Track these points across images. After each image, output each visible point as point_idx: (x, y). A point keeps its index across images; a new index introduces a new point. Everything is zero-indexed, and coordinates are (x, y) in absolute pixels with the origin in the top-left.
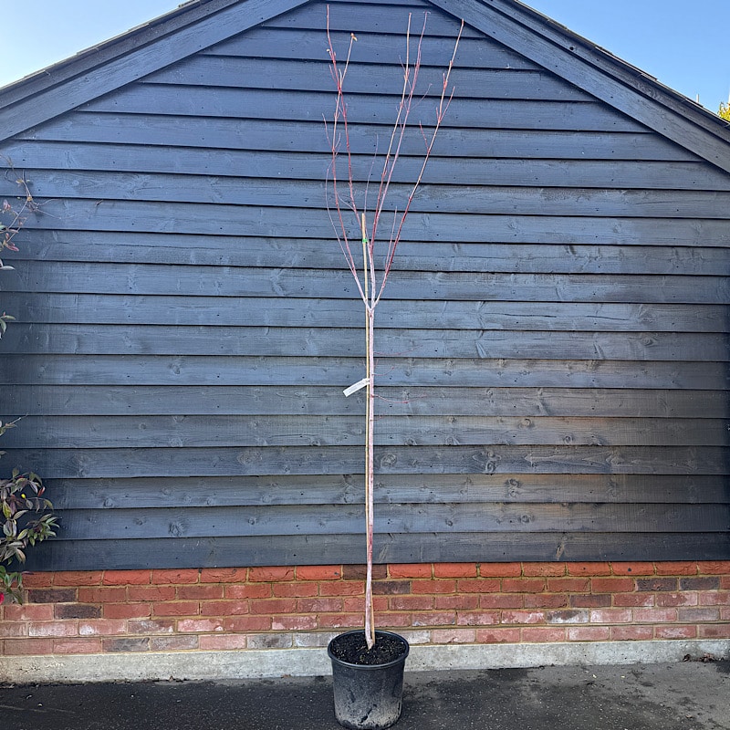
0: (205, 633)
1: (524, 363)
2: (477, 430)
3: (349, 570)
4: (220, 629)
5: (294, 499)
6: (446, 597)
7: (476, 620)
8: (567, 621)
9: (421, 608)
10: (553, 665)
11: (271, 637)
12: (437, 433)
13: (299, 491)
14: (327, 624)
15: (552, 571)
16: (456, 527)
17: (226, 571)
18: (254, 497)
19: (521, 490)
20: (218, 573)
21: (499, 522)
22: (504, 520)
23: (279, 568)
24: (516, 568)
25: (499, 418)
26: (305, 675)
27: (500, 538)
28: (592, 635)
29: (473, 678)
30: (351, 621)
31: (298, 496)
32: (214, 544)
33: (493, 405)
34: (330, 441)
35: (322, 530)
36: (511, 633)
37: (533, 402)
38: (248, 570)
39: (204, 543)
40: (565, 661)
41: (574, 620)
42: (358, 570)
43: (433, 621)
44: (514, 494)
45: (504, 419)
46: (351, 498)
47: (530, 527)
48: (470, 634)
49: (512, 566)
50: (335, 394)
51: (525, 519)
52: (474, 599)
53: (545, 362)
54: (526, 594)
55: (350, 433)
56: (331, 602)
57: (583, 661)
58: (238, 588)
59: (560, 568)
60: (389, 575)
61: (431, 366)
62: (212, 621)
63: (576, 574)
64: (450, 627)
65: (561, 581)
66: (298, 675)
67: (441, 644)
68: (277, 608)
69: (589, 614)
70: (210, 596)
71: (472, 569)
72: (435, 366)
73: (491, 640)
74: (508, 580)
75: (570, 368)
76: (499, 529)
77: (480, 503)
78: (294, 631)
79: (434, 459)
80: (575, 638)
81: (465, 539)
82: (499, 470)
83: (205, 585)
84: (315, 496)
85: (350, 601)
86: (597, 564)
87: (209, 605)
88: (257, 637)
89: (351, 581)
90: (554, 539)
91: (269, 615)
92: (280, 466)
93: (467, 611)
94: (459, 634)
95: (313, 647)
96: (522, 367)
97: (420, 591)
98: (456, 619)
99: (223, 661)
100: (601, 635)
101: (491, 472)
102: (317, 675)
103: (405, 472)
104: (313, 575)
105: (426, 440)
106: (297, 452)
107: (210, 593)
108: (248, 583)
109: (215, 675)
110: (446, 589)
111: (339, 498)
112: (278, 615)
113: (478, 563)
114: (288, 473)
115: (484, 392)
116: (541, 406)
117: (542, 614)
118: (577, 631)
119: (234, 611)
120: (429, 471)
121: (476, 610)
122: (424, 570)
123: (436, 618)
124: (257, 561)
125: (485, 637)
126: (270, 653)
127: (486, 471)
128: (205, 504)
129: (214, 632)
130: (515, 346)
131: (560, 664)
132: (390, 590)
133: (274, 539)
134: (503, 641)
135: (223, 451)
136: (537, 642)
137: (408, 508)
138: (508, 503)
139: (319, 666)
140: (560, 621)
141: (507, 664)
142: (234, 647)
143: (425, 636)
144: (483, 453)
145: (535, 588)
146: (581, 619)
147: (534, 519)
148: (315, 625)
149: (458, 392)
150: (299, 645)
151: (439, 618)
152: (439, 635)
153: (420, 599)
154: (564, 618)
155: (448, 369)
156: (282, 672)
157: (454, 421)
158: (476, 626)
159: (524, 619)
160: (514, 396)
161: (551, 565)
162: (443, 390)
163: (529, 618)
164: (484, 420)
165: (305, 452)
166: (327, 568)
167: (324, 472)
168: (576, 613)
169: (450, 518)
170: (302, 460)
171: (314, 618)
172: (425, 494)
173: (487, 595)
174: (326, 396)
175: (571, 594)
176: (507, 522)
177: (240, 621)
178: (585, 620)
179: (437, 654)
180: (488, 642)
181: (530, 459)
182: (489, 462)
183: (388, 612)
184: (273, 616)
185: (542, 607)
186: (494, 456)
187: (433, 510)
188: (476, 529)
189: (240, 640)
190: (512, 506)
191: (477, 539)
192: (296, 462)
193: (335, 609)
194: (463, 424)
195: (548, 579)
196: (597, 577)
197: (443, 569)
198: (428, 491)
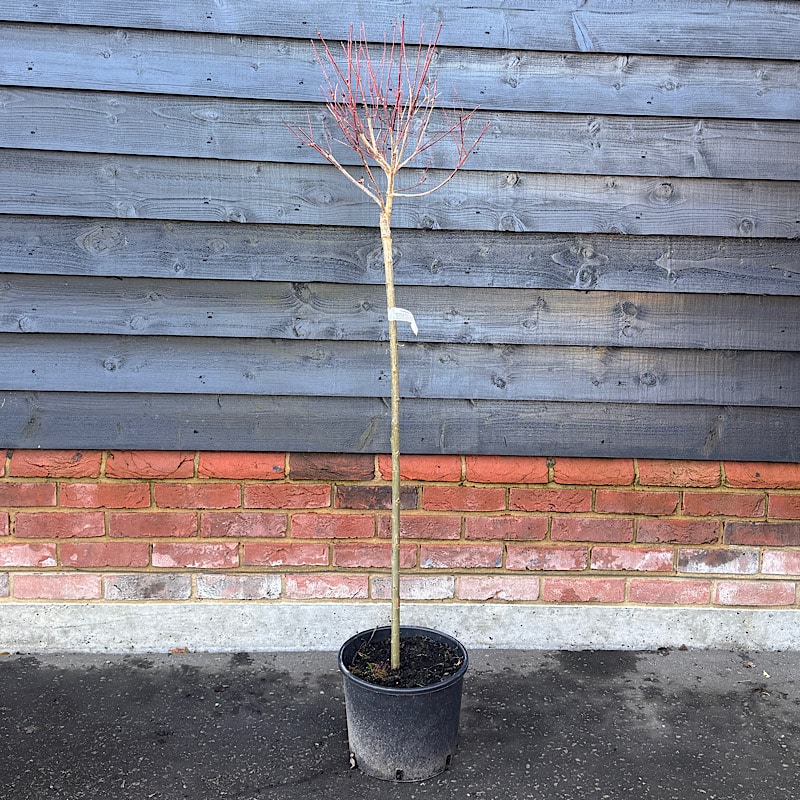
0: (21, 569)
1: (669, 65)
2: (564, 203)
3: (302, 464)
4: (50, 562)
5: (194, 325)
6: (487, 518)
7: (542, 560)
8: (716, 570)
9: (439, 536)
10: (683, 648)
11: (151, 579)
12: (481, 206)
13: (203, 310)
14: (258, 560)
15: (695, 477)
16: (511, 392)
17: (60, 457)
18: (113, 318)
19: (643, 324)
20: (44, 460)
21: (597, 383)
22: (606, 379)
23: (167, 455)
24: (624, 470)
25: (610, 180)
26: (215, 649)
27: (597, 413)
28: (762, 596)
29: (532, 667)
30: (304, 555)
31: (203, 320)
32: (35, 404)
33: (597, 153)
34: (265, 214)
35: (249, 387)
36: (608, 586)
37: (682, 148)
38: (105, 455)
39: (16, 402)
40: (709, 641)
41: (731, 568)
42: (320, 463)
43: (460, 560)
44: (629, 331)
45: (619, 181)
46: (306, 329)
47: (656, 394)
48: (529, 585)
49: (616, 465)
50: (275, 117)
51: (648, 380)
52: (539, 524)
53: (713, 64)
54: (641, 518)
55: (308, 200)
56: (266, 520)
57: (741, 642)
58: (84, 489)
59: (710, 473)
60: (378, 474)
61: (474, 66)
62: (35, 548)
63: (742, 485)
64: (493, 571)
65: (710, 497)
66: (202, 649)
67: (473, 601)
68: (161, 528)
69: (759, 558)
70: (29, 503)
71: (540, 469)
72: (483, 67)
73: (570, 598)
74: (608, 490)
75: (765, 78)
76: (596, 396)
77: (559, 346)
78: (195, 571)
79: (475, 259)
80: (729, 601)
81: (528, 414)
82: (603, 283)
83: (19, 481)
84: (234, 321)
85: (303, 519)
86: (782, 467)
87: (27, 519)
88: (122, 578)
89: (306, 484)
90: (702, 417)
91: (145, 541)
92: (164, 259)
93: (527, 544)
94: (509, 586)
95: (232, 600)
96: (664, 72)
97: (437, 505)
98: (503, 558)
99: (58, 622)
100: (779, 597)
101: (586, 286)
102: (238, 650)
103: (415, 281)
104: (231, 469)
105: (461, 219)
106: (197, 235)
107: (29, 496)
108: (104, 480)
109: (43, 645)
110: (488, 503)
111: (282, 327)
112: (163, 540)
113: (552, 458)
114: (180, 274)
115: (583, 125)
116: (698, 158)
117: (669, 555)
118: (735, 588)
119: (77, 530)
120: (464, 281)
121: (543, 544)
122: (447, 467)
123: (467, 555)
124: (120, 441)
125: (558, 592)
126: (150, 608)
127: (577, 284)
128: (14, 328)
129: (38, 568)
130: (654, 28)
131: (699, 645)
132: (379, 501)
133: (154, 401)
134: (592, 601)
135: (47, 225)
136: (656, 604)
137: (419, 351)
138: (617, 348)
139: (242, 635)
140: (704, 568)
141: (597, 642)
142: (78, 597)
143: (443, 586)
144: (573, 250)
145: (659, 509)
146: (743, 566)
147: (665, 378)
148: (235, 560)
149: (528, 122)
150: (204, 595)
151: (471, 555)
152: (469, 586)
153: (438, 521)
154: (711, 563)
155: (511, 73)
156: (170, 644)
157: (518, 183)
158: (543, 572)
159: (634, 561)
160: (644, 134)
161: (694, 467)
162: (498, 118)
163: (644, 561)
164: (579, 182)
165: (215, 234)
166: (257, 458)
167: (254, 276)
168: (735, 555)
169: (501, 373)
170: (209, 250)
171: (232, 547)
172: (453, 327)
173: (565, 517)
174: (257, 121)
175: (727, 520)
176: (611, 385)
177: (90, 548)
178: (752, 568)
179: (466, 619)
180: (564, 601)
181: (666, 263)
182: (583, 267)
183: (375, 541)
184: (154, 542)
185: (671, 542)
186: (594, 256)
187: (468, 355)
188: (550, 394)
189: (90, 583)
190: (624, 355)
191: (552, 414)
192: (195, 254)
193: (274, 533)
194: (535, 188)
195: (686, 491)
196: (782, 492)
197: (482, 467)
198: (460, 320)
